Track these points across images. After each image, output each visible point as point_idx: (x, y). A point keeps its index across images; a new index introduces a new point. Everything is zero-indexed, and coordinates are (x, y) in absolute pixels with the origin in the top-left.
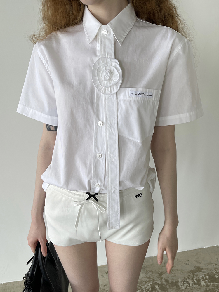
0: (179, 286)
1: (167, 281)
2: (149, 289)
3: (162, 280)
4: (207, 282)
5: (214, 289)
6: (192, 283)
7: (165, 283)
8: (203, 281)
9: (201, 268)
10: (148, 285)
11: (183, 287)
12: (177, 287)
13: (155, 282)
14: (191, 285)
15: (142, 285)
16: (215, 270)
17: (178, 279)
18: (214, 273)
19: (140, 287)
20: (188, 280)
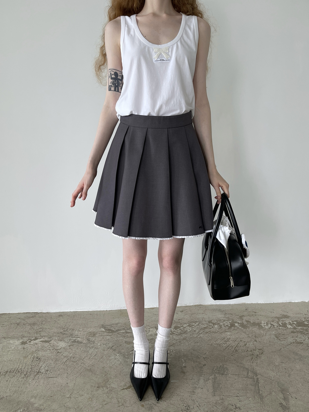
0: (261, 326)
1: (247, 321)
2: (228, 325)
3: (242, 320)
4: (294, 326)
5: (303, 331)
6: (276, 325)
7: (245, 323)
8: (289, 325)
9: (288, 316)
10: (227, 323)
11: (267, 327)
12: (259, 326)
13: (235, 321)
14: (275, 326)
15: (220, 322)
16: (305, 319)
17: (261, 321)
18: (303, 320)
19: (218, 323)
20: (272, 323)
